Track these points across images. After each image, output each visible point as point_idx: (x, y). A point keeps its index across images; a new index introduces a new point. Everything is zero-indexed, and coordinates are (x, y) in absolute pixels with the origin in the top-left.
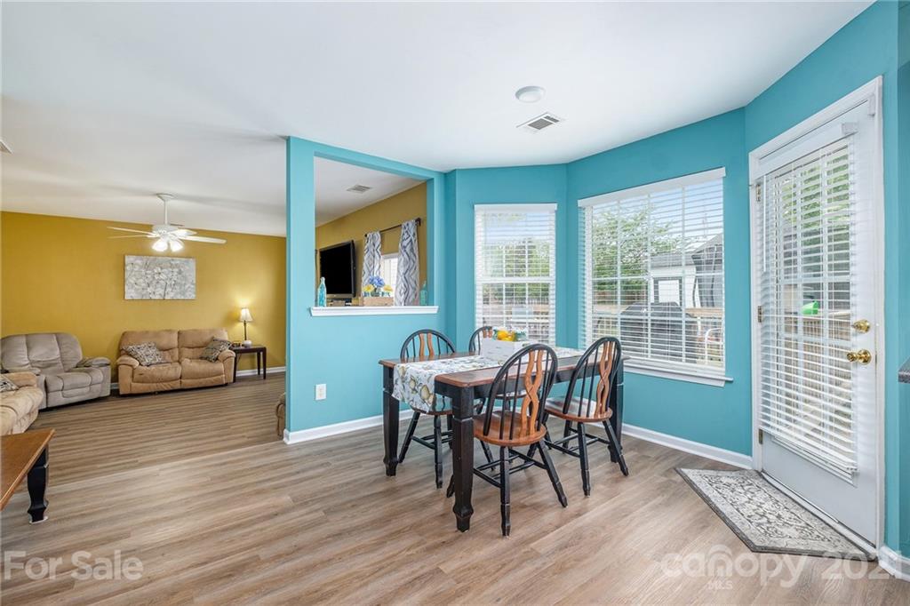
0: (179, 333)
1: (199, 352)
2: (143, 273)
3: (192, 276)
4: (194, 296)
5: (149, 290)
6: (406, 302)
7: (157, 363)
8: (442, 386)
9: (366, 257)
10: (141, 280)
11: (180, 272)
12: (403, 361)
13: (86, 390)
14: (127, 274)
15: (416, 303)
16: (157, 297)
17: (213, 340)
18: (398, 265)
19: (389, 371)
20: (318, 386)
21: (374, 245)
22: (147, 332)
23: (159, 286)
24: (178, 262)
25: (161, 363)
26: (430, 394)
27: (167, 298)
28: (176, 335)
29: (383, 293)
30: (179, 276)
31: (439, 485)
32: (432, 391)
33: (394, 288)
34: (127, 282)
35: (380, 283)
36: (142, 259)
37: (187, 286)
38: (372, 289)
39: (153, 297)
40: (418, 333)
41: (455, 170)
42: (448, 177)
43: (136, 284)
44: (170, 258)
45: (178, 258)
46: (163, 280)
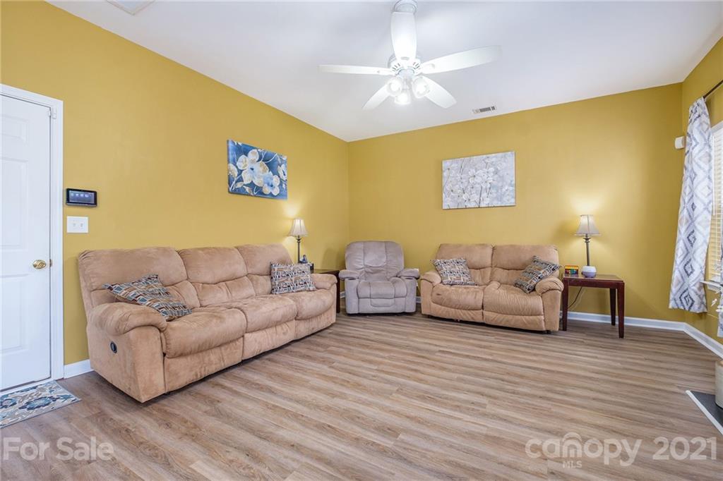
0: (493, 249)
1: (514, 276)
2: (459, 178)
3: (510, 176)
4: (513, 200)
5: (464, 197)
7: (462, 284)
10: (457, 186)
11: (496, 172)
13: (391, 301)
14: (444, 181)
16: (473, 205)
17: (534, 261)
22: (460, 245)
23: (474, 191)
24: (494, 160)
25: (466, 284)
27: (483, 205)
28: (489, 251)
30: (496, 176)
34: (444, 190)
36: (457, 163)
37: (504, 190)
39: (469, 206)
43: (452, 191)
44: (485, 156)
45: (494, 155)
46: (479, 184)
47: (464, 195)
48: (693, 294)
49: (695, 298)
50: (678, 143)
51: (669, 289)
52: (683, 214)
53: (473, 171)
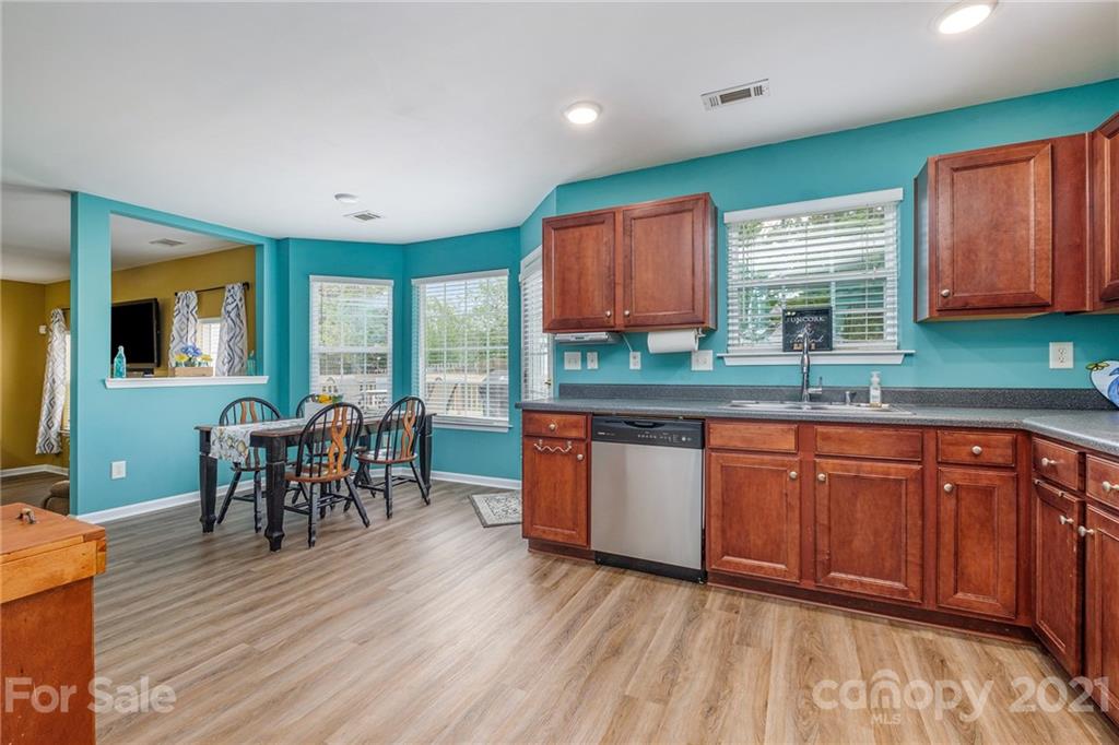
6: (231, 372)
8: (257, 440)
9: (175, 321)
12: (221, 423)
15: (241, 373)
18: (221, 331)
19: (206, 436)
20: (114, 464)
21: (188, 306)
26: (246, 448)
29: (200, 364)
31: (257, 529)
32: (248, 444)
33: (214, 357)
35: (196, 352)
38: (186, 359)
40: (240, 401)
41: (287, 239)
42: (281, 244)
48: (53, 441)
49: (55, 443)
50: (42, 330)
51: (36, 441)
52: (47, 386)
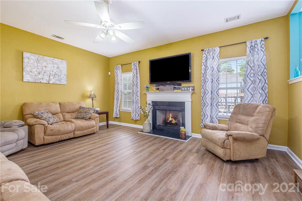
0: (59, 103)
2: (36, 65)
3: (65, 71)
4: (66, 82)
5: (40, 76)
10: (35, 70)
11: (58, 68)
14: (25, 65)
16: (45, 81)
23: (45, 74)
24: (57, 61)
27: (51, 82)
28: (58, 105)
30: (58, 70)
34: (24, 70)
36: (34, 56)
37: (62, 77)
39: (42, 81)
43: (31, 72)
44: (52, 58)
45: (57, 59)
46: (48, 71)
47: (39, 75)
50: (109, 74)
53: (45, 64)
